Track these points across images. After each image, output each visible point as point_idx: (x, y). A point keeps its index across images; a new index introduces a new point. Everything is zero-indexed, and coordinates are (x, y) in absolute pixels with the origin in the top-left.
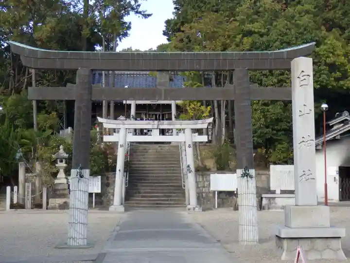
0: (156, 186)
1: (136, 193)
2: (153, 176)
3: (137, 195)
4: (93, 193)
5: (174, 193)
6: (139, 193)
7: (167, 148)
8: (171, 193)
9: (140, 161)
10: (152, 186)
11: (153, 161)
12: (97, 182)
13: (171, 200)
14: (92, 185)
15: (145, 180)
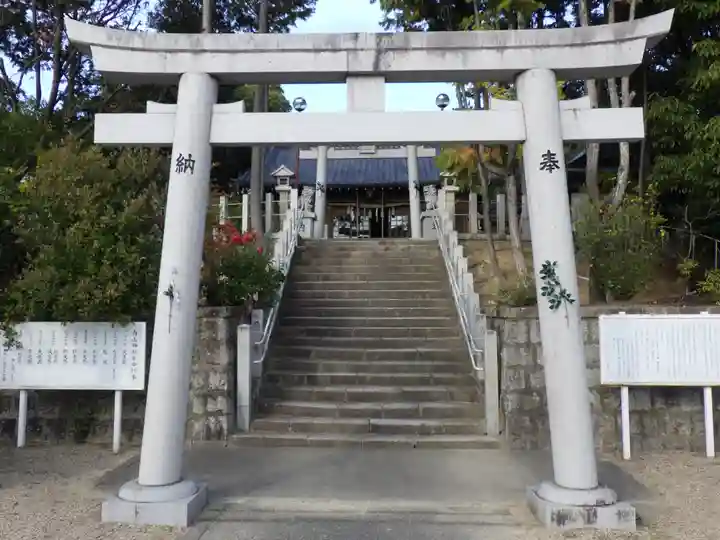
0: (371, 357)
1: (300, 382)
2: (363, 323)
3: (305, 389)
4: (113, 392)
5: (438, 382)
6: (313, 381)
7: (402, 247)
8: (424, 382)
9: (326, 278)
10: (357, 357)
11: (363, 278)
12: (129, 348)
13: (428, 414)
14: (109, 357)
15: (336, 334)
